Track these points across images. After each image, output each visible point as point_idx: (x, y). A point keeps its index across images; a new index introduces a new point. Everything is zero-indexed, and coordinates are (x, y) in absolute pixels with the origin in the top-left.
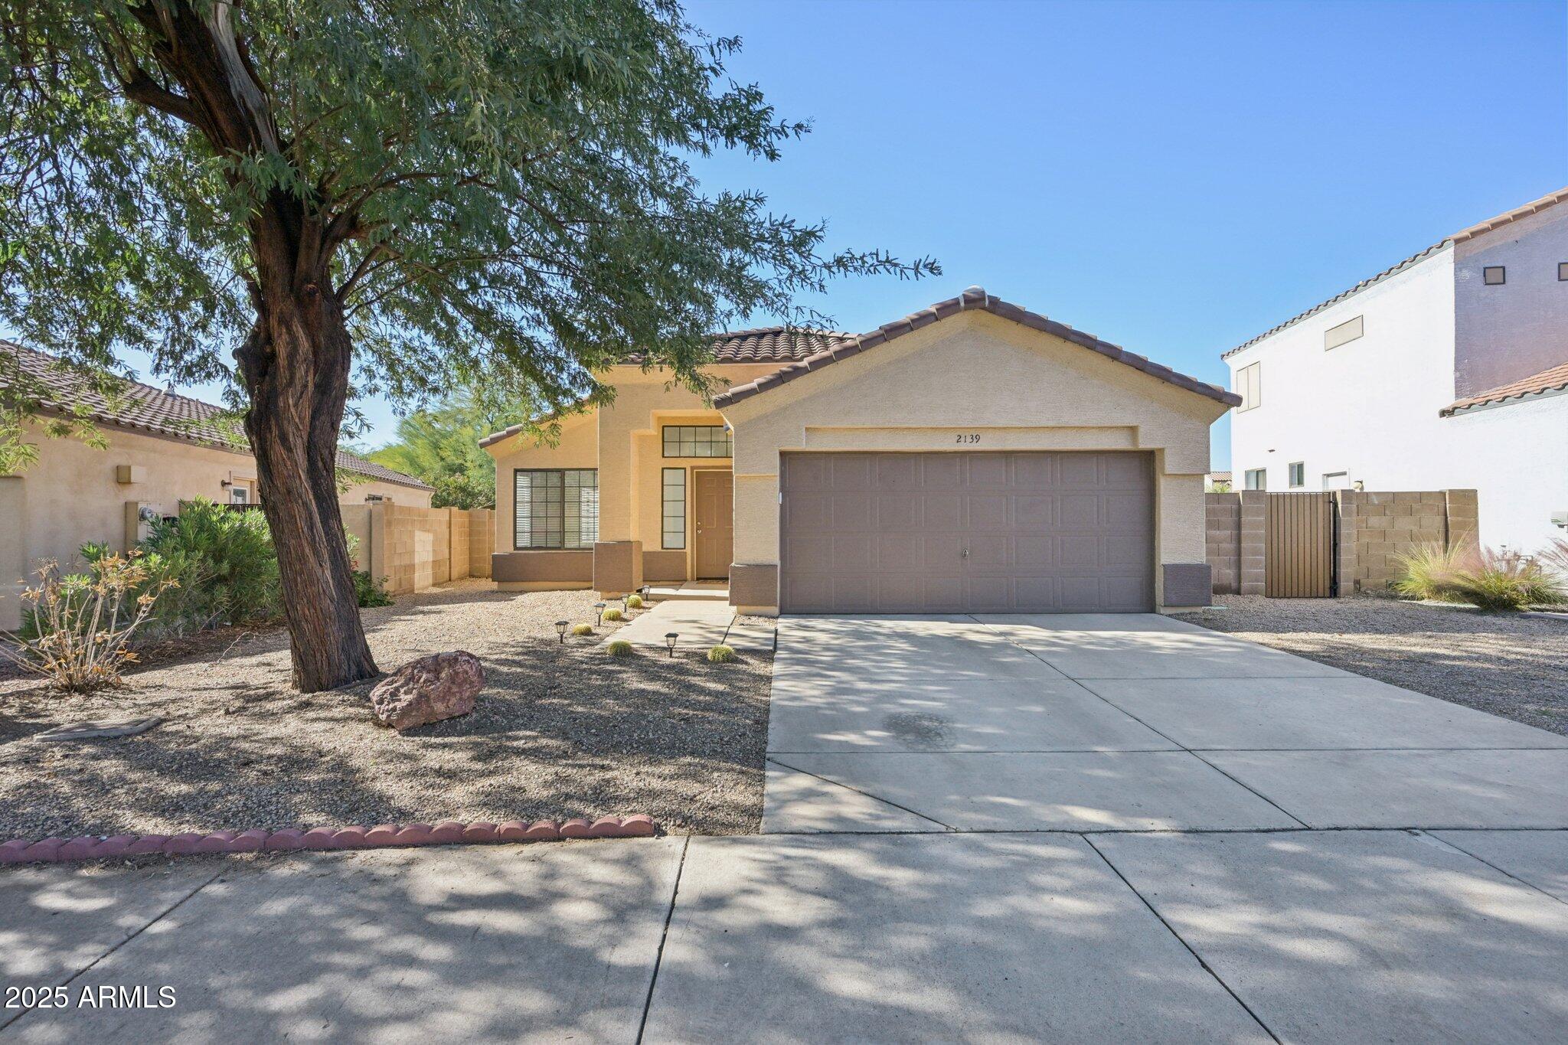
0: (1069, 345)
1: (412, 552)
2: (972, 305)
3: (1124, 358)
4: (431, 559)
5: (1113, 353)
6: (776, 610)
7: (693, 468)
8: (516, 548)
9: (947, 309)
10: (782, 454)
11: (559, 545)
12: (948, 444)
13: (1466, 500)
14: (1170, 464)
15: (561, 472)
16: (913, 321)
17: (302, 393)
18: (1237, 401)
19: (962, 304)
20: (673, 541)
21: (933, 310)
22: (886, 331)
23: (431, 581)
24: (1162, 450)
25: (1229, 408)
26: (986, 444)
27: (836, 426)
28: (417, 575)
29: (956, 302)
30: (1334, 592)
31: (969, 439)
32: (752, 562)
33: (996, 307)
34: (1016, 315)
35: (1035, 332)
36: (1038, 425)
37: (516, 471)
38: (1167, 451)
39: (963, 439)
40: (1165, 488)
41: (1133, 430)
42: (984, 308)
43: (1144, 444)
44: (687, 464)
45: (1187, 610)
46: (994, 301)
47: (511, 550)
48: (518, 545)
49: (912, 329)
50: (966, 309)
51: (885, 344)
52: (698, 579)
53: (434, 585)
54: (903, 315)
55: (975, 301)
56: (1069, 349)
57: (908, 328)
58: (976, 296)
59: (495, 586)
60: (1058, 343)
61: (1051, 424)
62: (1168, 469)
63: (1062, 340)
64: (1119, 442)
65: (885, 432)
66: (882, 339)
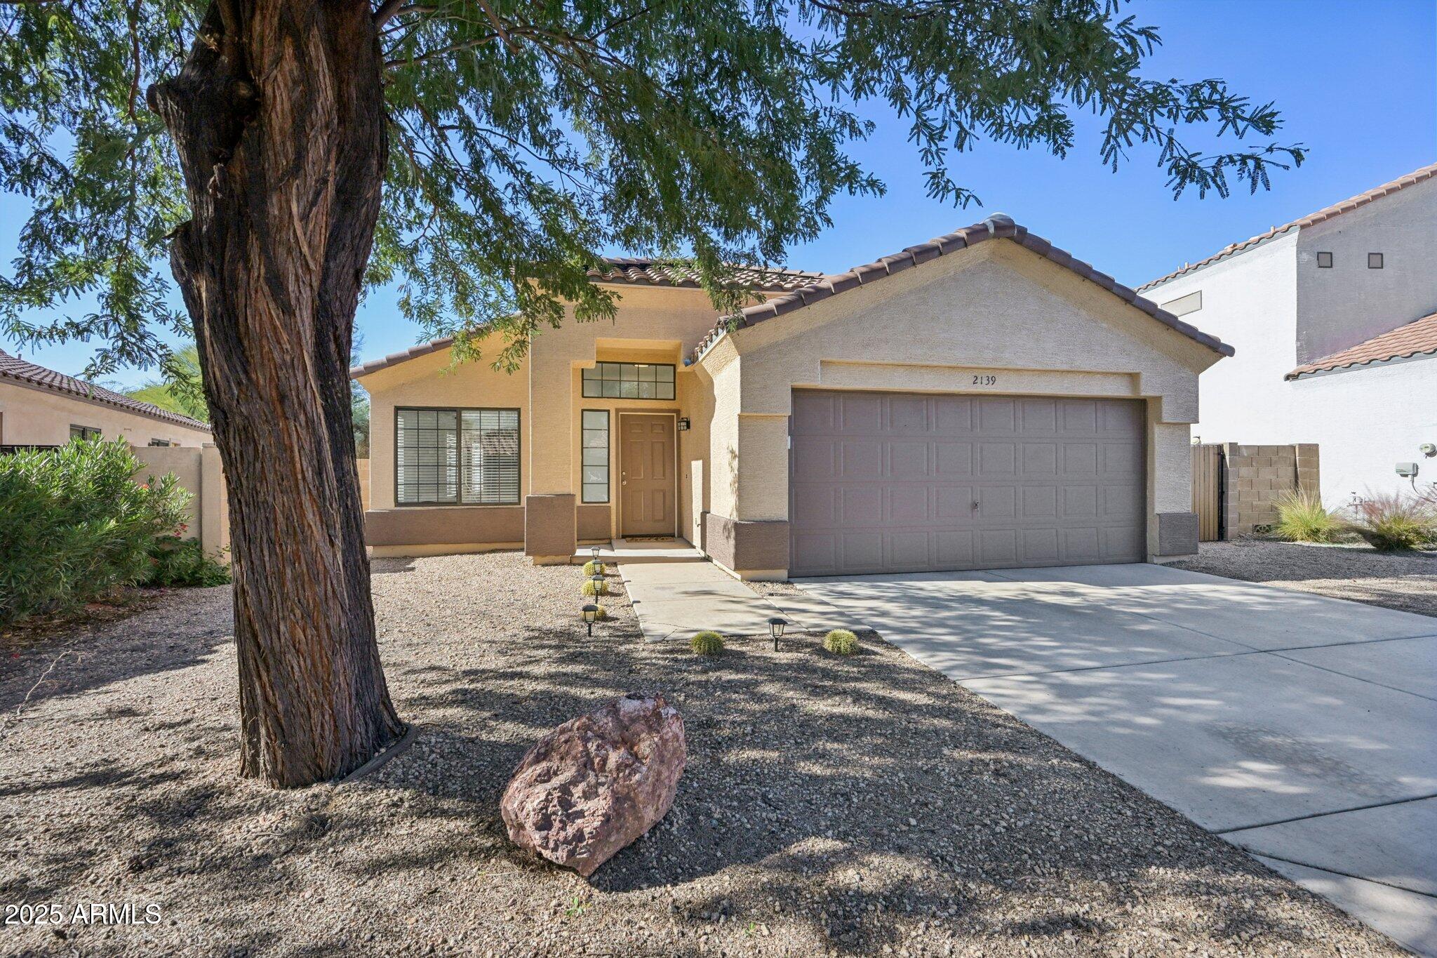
0: (1088, 284)
2: (1002, 232)
5: (1127, 296)
6: (783, 574)
7: (617, 410)
8: (398, 504)
9: (977, 233)
10: (795, 391)
11: (455, 500)
12: (962, 385)
13: (1311, 451)
14: (1168, 412)
15: (458, 411)
16: (943, 244)
17: (317, 194)
18: (1230, 351)
19: (992, 230)
20: (596, 494)
21: (963, 234)
22: (916, 254)
24: (1158, 398)
25: (1221, 357)
26: (1001, 387)
27: (854, 360)
29: (986, 228)
30: (1221, 535)
31: (985, 381)
32: (758, 518)
34: (1041, 249)
35: (1056, 268)
36: (1052, 368)
37: (397, 409)
38: (1164, 399)
39: (979, 381)
40: (1159, 437)
41: (1133, 378)
42: (1011, 238)
43: (1146, 392)
44: (611, 405)
45: (1175, 559)
46: (1023, 231)
47: (390, 505)
48: (401, 500)
49: (941, 254)
50: (995, 236)
51: (913, 270)
52: (624, 537)
54: (933, 237)
55: (1006, 230)
56: (1087, 289)
57: (937, 253)
58: (1006, 223)
60: (1076, 282)
61: (1065, 367)
62: (1166, 418)
63: (1082, 278)
64: (1120, 390)
65: (901, 370)
66: (911, 261)
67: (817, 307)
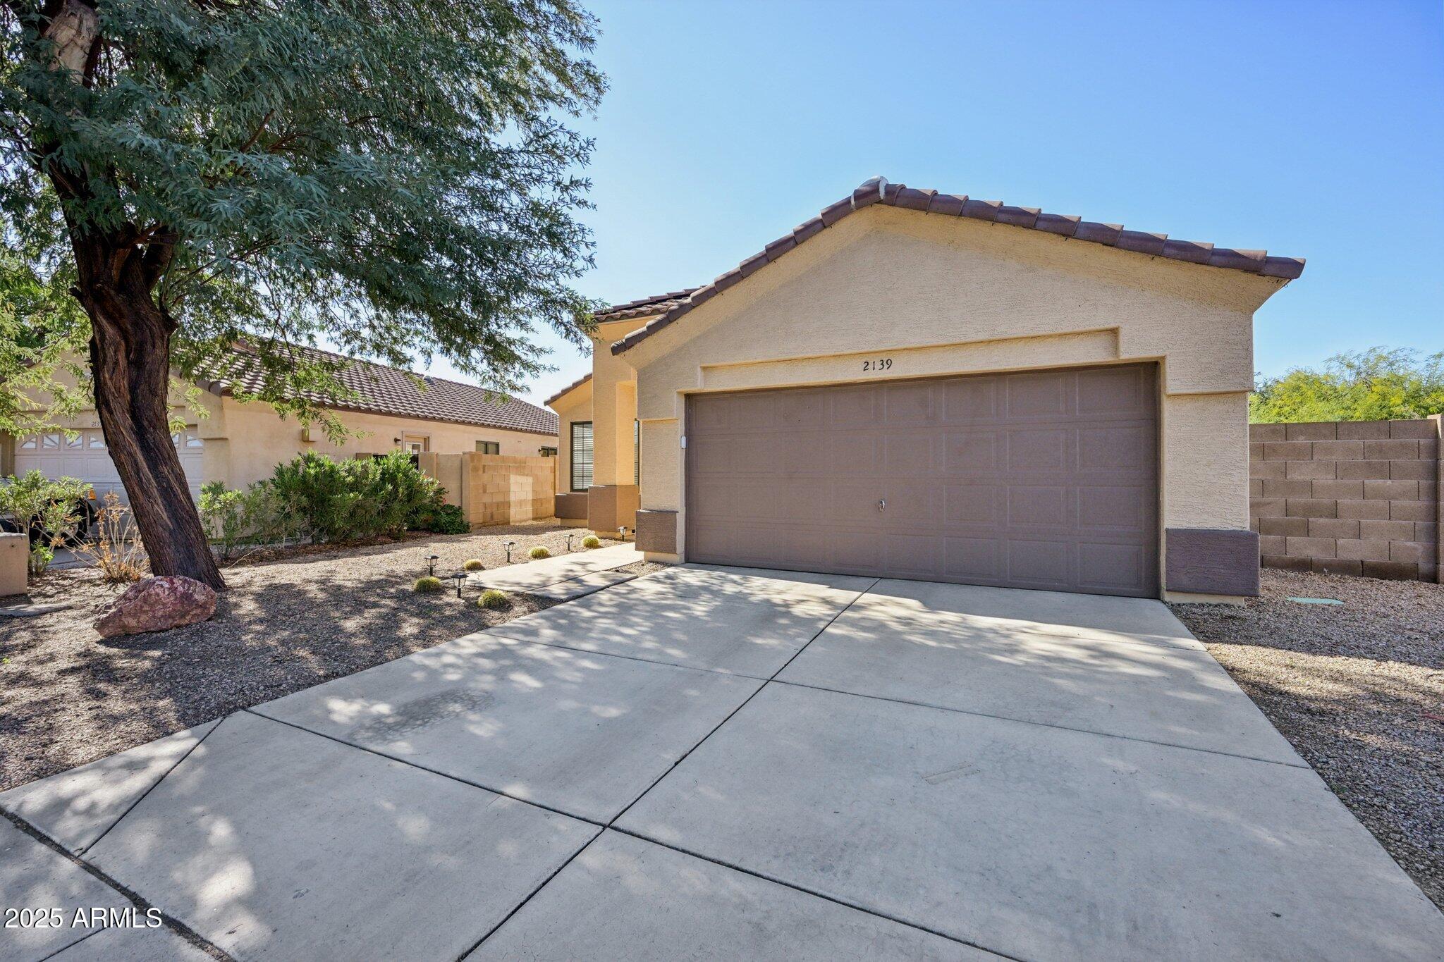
0: (999, 227)
1: (507, 492)
2: (864, 200)
3: (1081, 232)
4: (530, 497)
5: (1064, 228)
6: (678, 557)
8: (572, 489)
9: (837, 213)
10: (687, 396)
12: (853, 373)
14: (1174, 379)
19: (855, 203)
21: (822, 215)
22: (768, 249)
23: (531, 516)
24: (1163, 358)
26: (901, 369)
27: (729, 363)
28: (512, 511)
29: (848, 201)
31: (878, 366)
32: (656, 508)
33: (898, 197)
34: (923, 203)
35: (953, 219)
36: (963, 340)
37: (572, 424)
38: (1168, 357)
39: (871, 366)
40: (1173, 416)
41: (1110, 334)
42: (880, 202)
43: (1130, 352)
46: (894, 190)
47: (568, 491)
48: (576, 487)
49: (798, 242)
50: (860, 208)
51: (771, 266)
53: (534, 519)
55: (867, 197)
57: (792, 243)
58: (868, 189)
59: (558, 522)
60: (982, 229)
61: (981, 337)
62: (1175, 387)
63: (988, 223)
64: (1092, 353)
65: (781, 366)
66: (764, 260)
67: (685, 320)
